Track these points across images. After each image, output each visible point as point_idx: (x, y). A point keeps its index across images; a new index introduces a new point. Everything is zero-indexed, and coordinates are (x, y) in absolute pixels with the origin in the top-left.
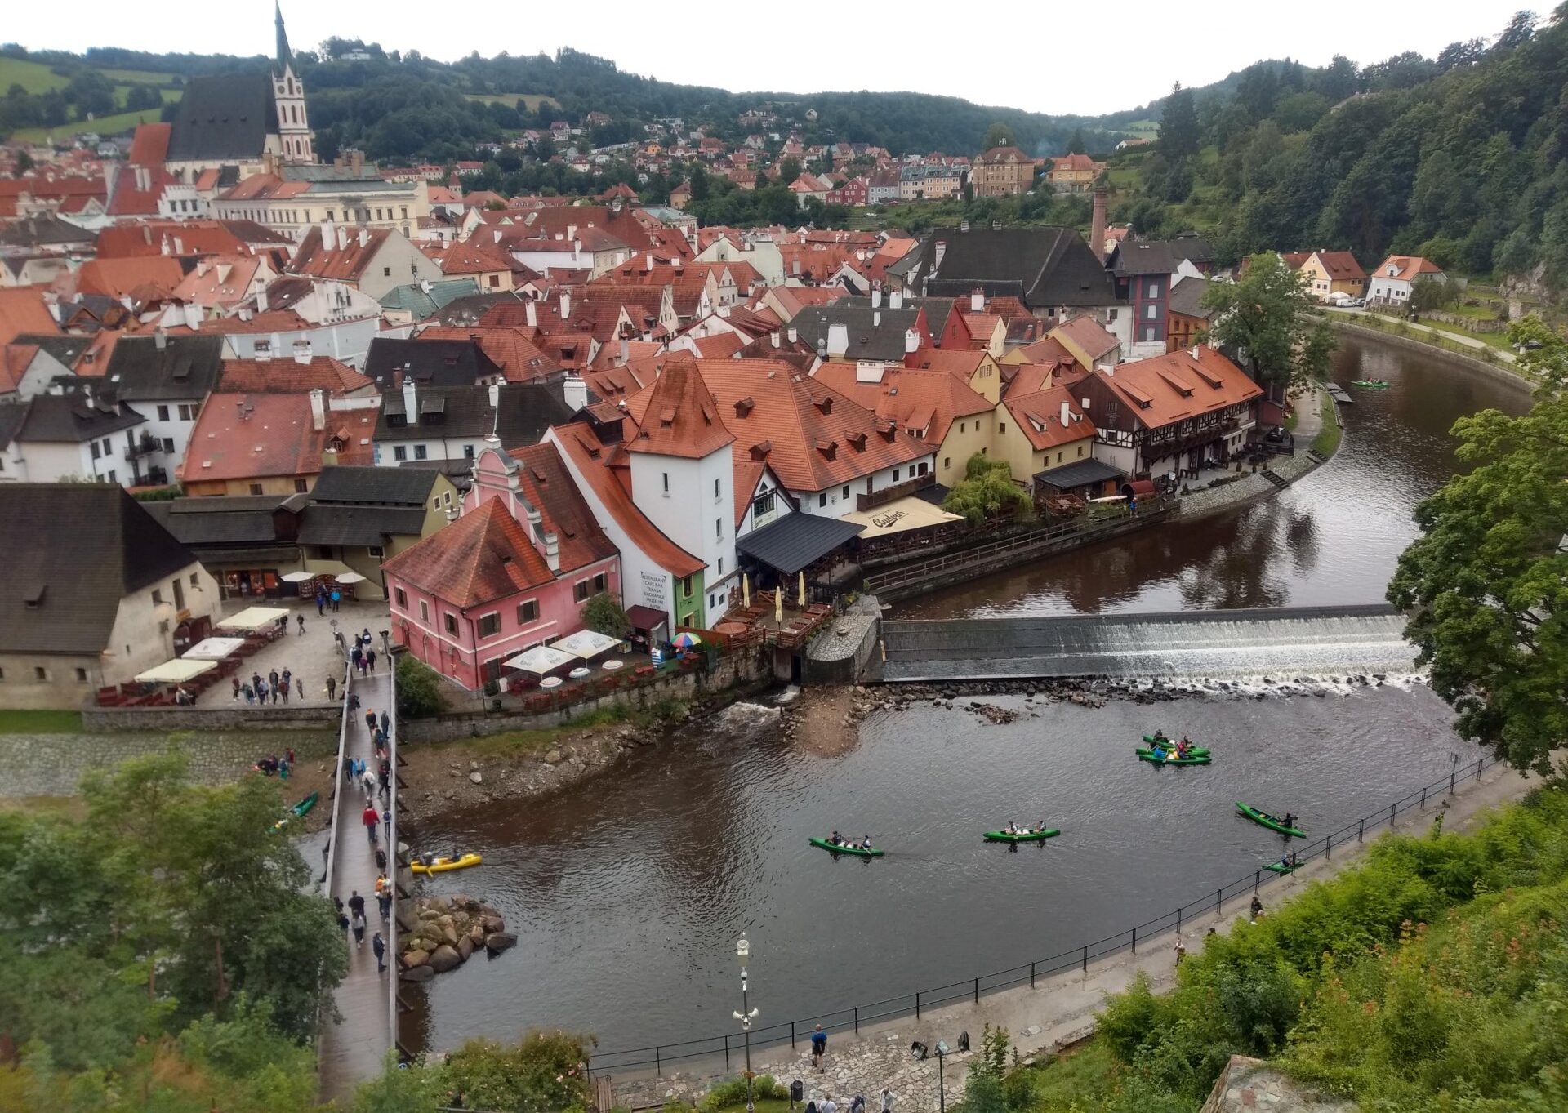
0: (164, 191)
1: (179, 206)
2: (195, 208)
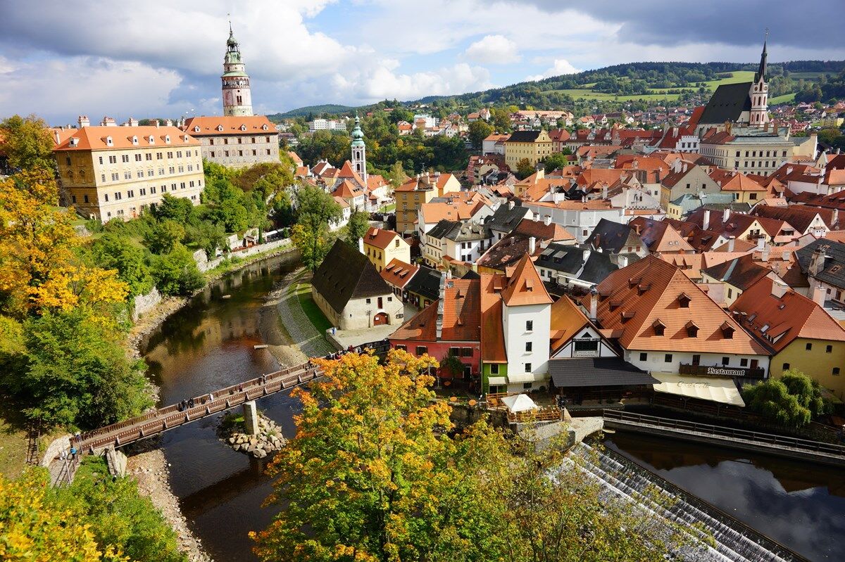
0: (681, 138)
1: (686, 145)
2: (695, 146)
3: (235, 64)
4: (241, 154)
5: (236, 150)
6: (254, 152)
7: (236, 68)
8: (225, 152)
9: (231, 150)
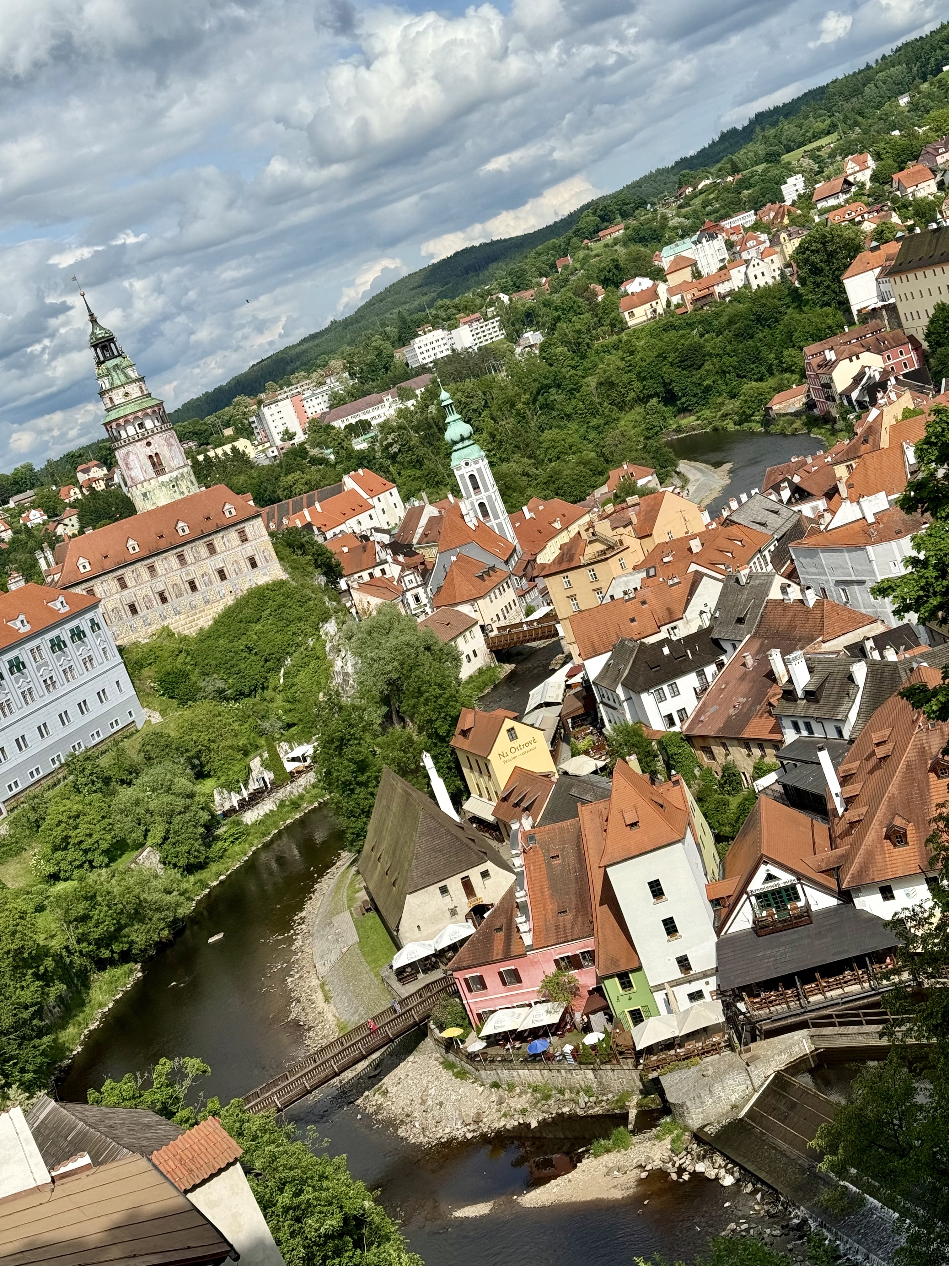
3: (123, 385)
4: (193, 587)
5: (179, 582)
6: (222, 575)
7: (127, 394)
8: (157, 596)
9: (170, 586)
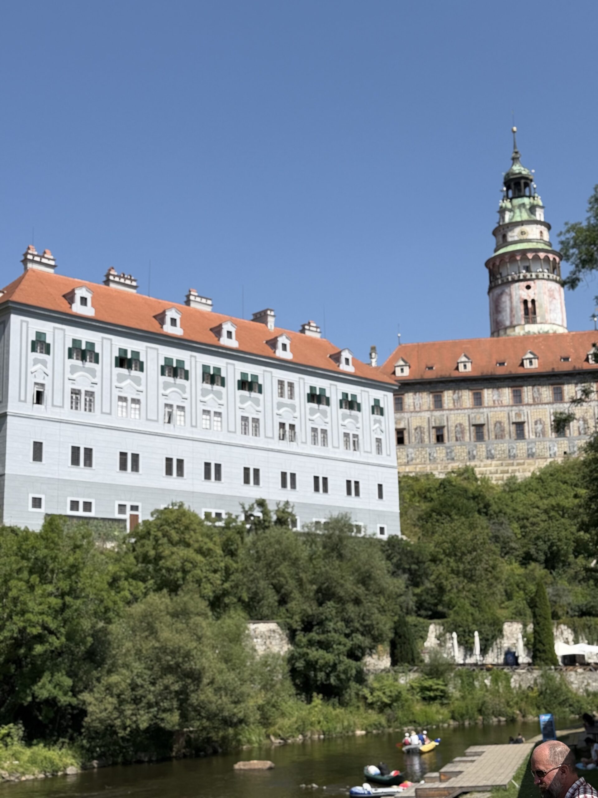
3: (522, 223)
5: (505, 421)
6: (560, 428)
7: (523, 233)
8: (472, 428)
9: (492, 422)
